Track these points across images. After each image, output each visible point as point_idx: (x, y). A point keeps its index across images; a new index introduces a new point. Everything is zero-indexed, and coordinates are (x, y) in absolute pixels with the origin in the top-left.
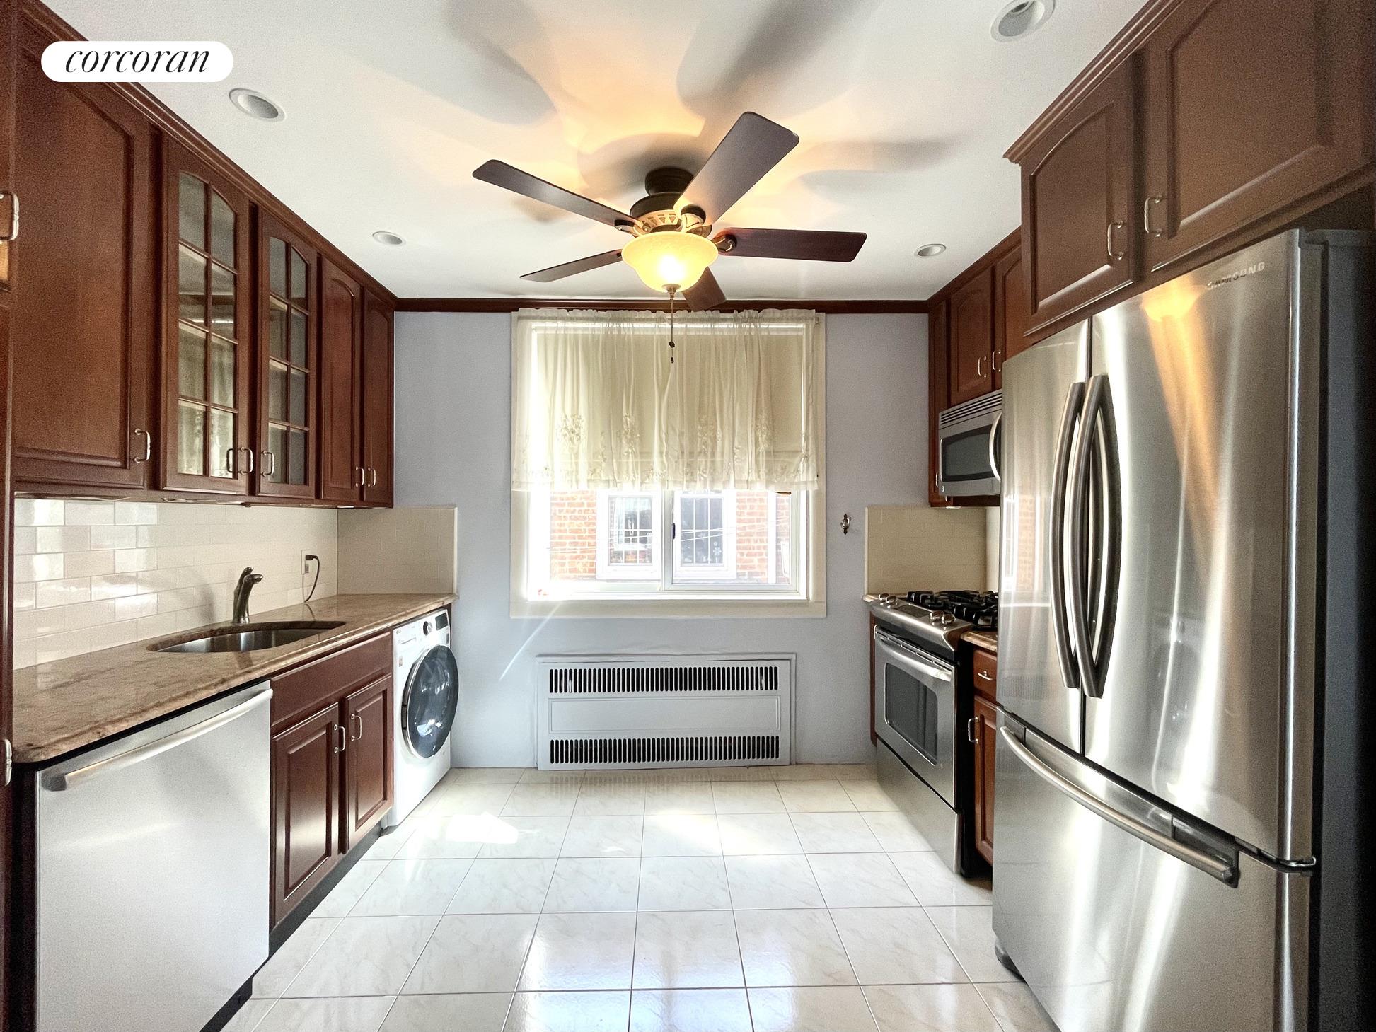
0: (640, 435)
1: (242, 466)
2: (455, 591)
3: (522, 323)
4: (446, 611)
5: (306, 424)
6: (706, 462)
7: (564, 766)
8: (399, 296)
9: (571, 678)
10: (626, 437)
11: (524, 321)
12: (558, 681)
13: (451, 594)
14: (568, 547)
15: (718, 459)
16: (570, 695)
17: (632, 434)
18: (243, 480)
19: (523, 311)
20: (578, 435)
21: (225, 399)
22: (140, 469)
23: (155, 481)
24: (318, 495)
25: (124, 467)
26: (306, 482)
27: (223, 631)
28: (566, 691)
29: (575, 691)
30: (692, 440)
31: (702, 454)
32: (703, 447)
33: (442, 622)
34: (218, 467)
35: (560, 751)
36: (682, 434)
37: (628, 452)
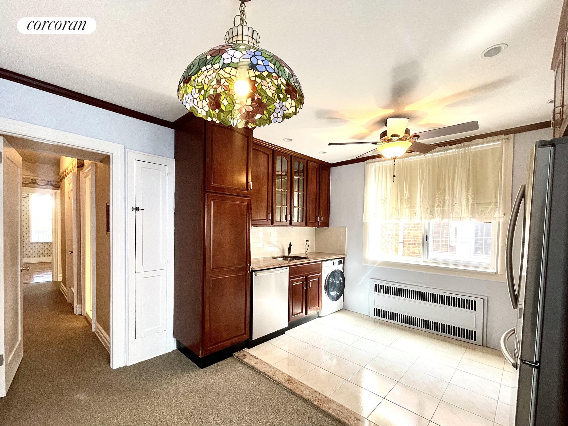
0: (411, 201)
1: (288, 219)
2: (346, 254)
3: (367, 165)
4: (342, 260)
5: (303, 207)
6: (440, 209)
7: (378, 318)
8: (332, 163)
9: (382, 288)
10: (405, 202)
11: (369, 164)
12: (377, 288)
13: (344, 255)
14: (411, 242)
15: (446, 208)
16: (381, 294)
17: (408, 200)
18: (288, 222)
19: (368, 161)
20: (386, 202)
21: (285, 204)
22: (270, 221)
23: (272, 224)
24: (306, 225)
25: (267, 221)
26: (303, 222)
27: (286, 257)
28: (380, 292)
29: (383, 293)
30: (434, 201)
31: (439, 206)
32: (439, 204)
33: (340, 263)
34: (284, 220)
35: (378, 312)
36: (428, 199)
37: (406, 207)
